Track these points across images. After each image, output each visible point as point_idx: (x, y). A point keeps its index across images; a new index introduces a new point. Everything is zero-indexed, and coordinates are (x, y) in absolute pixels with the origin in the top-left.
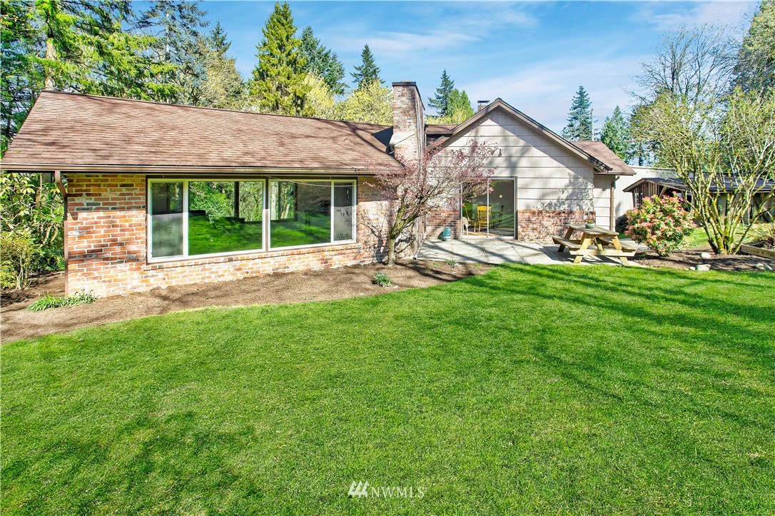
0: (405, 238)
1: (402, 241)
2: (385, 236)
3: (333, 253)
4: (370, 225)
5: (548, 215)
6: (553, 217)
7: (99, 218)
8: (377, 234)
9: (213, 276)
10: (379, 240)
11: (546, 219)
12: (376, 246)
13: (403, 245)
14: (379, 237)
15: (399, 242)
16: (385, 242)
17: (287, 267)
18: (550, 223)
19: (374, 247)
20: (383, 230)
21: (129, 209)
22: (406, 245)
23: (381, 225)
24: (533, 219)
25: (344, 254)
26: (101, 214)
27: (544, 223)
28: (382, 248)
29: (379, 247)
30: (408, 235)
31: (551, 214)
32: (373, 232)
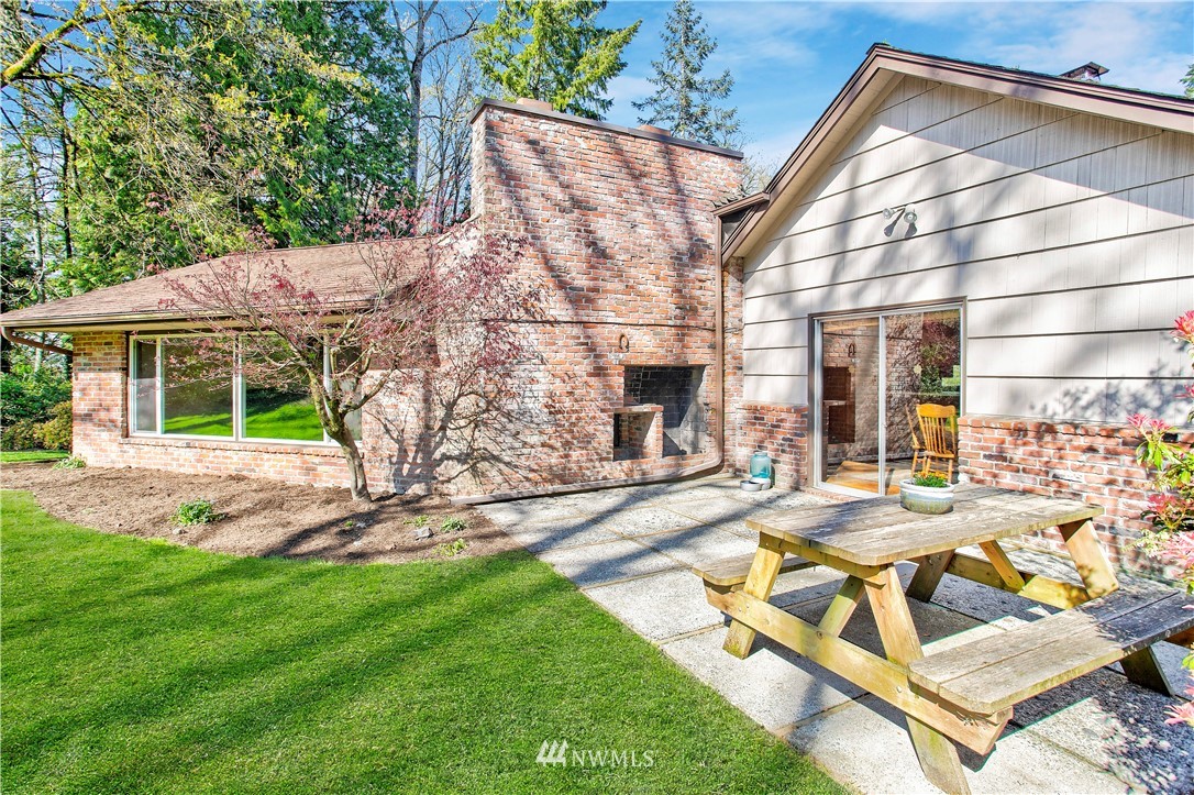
0: (457, 452)
1: (449, 458)
2: (412, 442)
3: (317, 460)
4: (381, 417)
5: (1083, 442)
6: (1111, 454)
7: (91, 379)
8: (395, 436)
9: (175, 463)
10: (400, 449)
11: (1073, 458)
12: (394, 460)
13: (454, 468)
14: (400, 441)
15: (441, 460)
16: (411, 455)
17: (253, 470)
18: (1096, 480)
19: (391, 462)
20: (407, 429)
21: (109, 370)
22: (459, 468)
23: (403, 418)
24: (1018, 454)
25: (335, 464)
26: (92, 375)
27: (1065, 473)
28: (406, 467)
29: (401, 462)
30: (463, 446)
31: (1100, 443)
32: (388, 431)
